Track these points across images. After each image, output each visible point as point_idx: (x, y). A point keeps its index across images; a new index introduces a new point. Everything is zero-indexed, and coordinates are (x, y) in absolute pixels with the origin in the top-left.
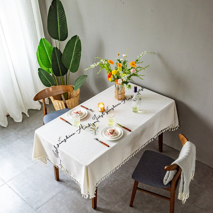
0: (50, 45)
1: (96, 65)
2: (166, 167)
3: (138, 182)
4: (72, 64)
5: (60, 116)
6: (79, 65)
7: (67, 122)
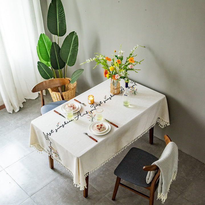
0: (49, 40)
1: (92, 60)
2: (144, 167)
3: (120, 179)
4: (69, 58)
5: (54, 109)
6: (76, 59)
7: (60, 114)
